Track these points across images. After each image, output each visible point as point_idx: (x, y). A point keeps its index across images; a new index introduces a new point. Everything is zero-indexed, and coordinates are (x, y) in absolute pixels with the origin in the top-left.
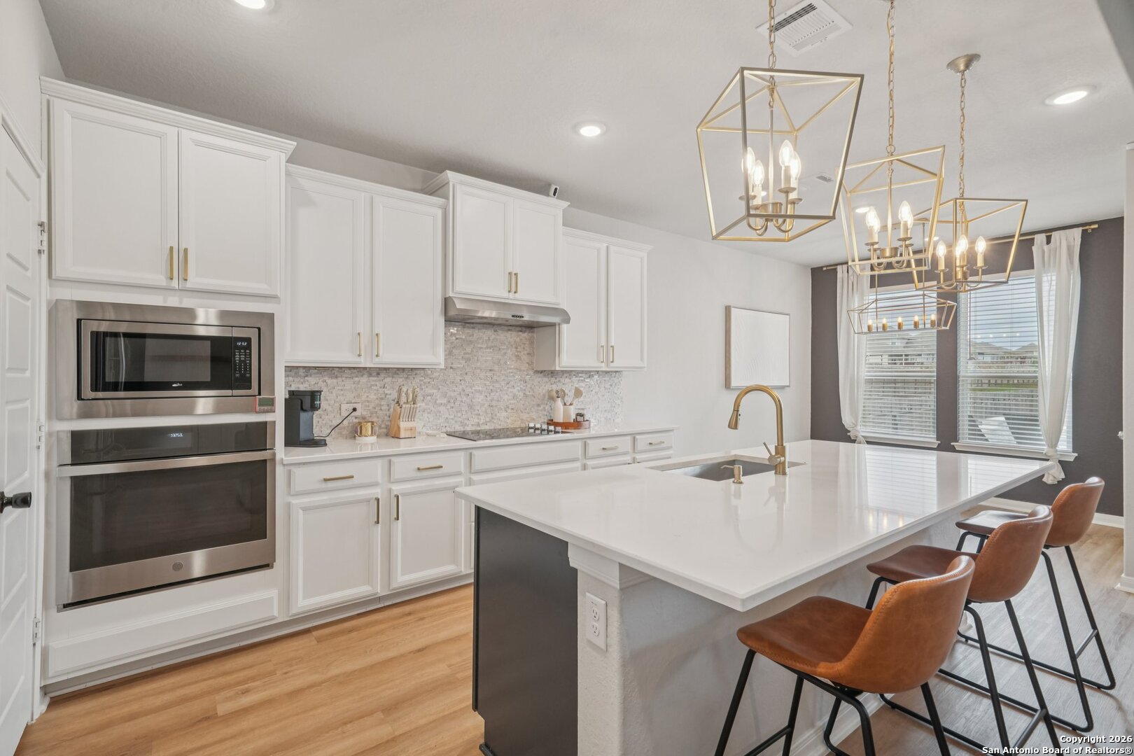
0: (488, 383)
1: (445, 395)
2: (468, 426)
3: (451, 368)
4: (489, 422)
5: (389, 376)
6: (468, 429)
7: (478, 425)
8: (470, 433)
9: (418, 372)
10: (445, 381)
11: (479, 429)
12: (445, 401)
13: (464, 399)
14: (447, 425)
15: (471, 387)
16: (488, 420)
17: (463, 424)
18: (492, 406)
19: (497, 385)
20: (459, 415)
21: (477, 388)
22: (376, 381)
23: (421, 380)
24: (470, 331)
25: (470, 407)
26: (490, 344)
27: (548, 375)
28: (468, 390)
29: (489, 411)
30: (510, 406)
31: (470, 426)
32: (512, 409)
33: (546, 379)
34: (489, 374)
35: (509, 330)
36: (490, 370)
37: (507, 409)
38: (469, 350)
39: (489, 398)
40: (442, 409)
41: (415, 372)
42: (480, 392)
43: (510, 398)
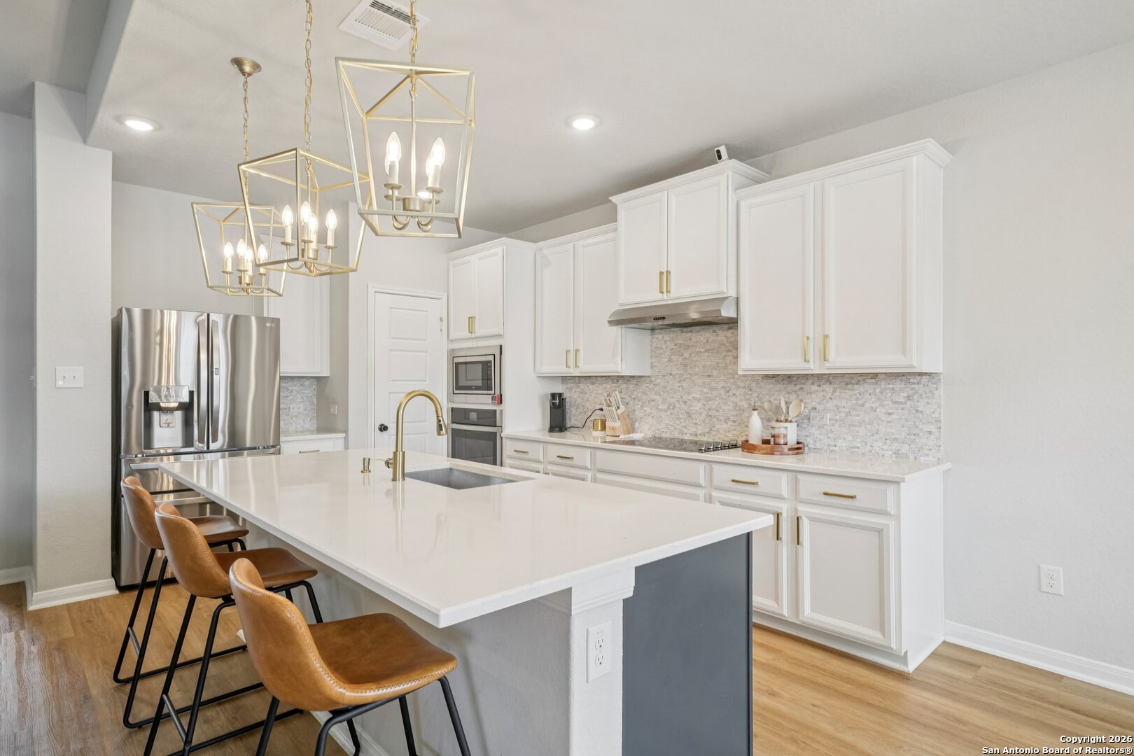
0: (706, 390)
1: (664, 401)
2: (686, 434)
3: (671, 374)
4: (708, 433)
5: (624, 383)
6: (686, 437)
7: (696, 435)
8: (688, 442)
9: (645, 379)
10: (665, 387)
11: (696, 439)
12: (665, 407)
13: (683, 406)
14: (667, 430)
15: (689, 394)
16: (706, 430)
17: (681, 432)
18: (710, 416)
19: (715, 393)
20: (678, 422)
21: (695, 395)
22: (616, 387)
23: (647, 387)
24: (688, 335)
25: (689, 414)
26: (708, 347)
27: (783, 380)
28: (685, 397)
29: (707, 421)
30: (732, 418)
31: (688, 435)
32: (734, 421)
33: (778, 387)
34: (707, 380)
35: (730, 328)
36: (709, 376)
37: (728, 421)
38: (686, 355)
39: (707, 408)
40: (663, 414)
41: (643, 379)
42: (699, 400)
43: (731, 408)
